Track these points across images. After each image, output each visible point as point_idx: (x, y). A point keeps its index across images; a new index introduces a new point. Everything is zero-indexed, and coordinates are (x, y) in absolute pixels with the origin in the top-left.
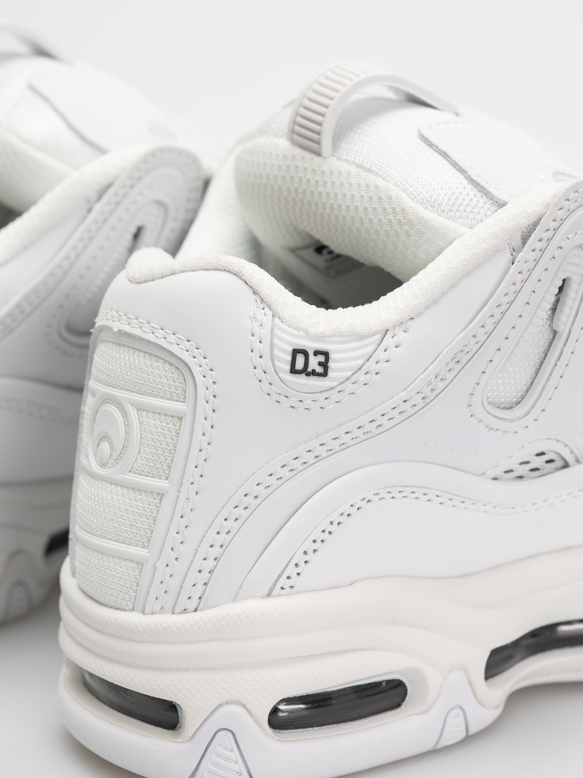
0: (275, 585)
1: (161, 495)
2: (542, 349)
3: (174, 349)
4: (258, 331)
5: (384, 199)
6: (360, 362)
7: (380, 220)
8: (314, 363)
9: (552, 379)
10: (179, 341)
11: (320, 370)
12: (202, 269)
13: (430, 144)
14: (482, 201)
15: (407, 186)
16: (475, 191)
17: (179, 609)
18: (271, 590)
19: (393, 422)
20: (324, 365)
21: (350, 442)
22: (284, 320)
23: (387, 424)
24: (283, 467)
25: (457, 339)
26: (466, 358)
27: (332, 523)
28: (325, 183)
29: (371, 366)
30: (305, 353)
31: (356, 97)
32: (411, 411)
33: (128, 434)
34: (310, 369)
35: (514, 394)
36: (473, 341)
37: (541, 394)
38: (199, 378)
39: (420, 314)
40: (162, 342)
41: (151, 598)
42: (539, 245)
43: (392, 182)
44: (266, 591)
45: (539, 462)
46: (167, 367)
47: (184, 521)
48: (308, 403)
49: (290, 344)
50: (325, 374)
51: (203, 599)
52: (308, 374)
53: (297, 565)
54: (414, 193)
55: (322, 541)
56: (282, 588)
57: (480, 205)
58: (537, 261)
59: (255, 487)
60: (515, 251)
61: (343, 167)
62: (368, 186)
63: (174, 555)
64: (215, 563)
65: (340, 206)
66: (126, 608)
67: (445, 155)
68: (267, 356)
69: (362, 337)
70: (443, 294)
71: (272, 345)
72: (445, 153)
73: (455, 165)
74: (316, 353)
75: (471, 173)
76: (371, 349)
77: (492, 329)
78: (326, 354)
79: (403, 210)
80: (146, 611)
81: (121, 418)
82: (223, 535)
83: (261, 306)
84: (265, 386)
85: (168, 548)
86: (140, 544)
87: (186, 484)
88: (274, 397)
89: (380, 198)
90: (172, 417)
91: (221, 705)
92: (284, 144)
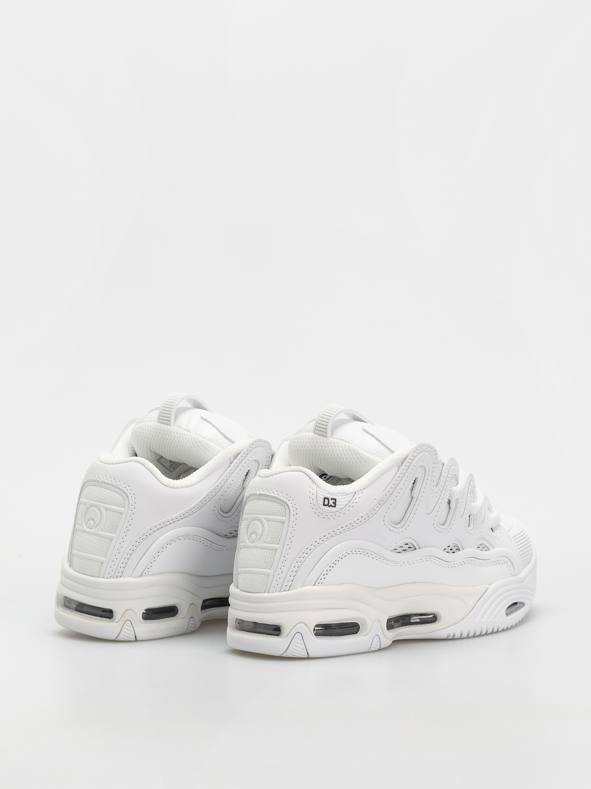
0: (316, 581)
1: (276, 550)
2: (408, 504)
3: (282, 498)
4: (312, 491)
5: (352, 450)
6: (347, 502)
7: (350, 458)
8: (331, 502)
9: (409, 519)
10: (283, 495)
11: (333, 505)
12: (290, 471)
13: (367, 432)
14: (387, 451)
15: (360, 445)
16: (384, 448)
17: (282, 590)
18: (315, 583)
19: (357, 525)
20: (335, 503)
21: (343, 531)
22: (320, 488)
23: (356, 525)
24: (320, 539)
25: (380, 496)
26: (383, 503)
27: (336, 560)
28: (329, 446)
29: (351, 504)
30: (328, 499)
31: (337, 418)
32: (364, 521)
33: (263, 530)
34: (330, 505)
35: (398, 519)
36: (385, 497)
37: (407, 519)
38: (291, 508)
39: (367, 487)
40: (277, 496)
41: (272, 587)
42: (408, 464)
43: (355, 444)
44: (313, 583)
45: (406, 547)
46: (279, 504)
47: (285, 558)
48: (329, 516)
49: (323, 496)
50: (335, 506)
51: (291, 586)
52: (329, 506)
53: (327, 571)
54: (363, 448)
55: (333, 567)
56: (319, 583)
57: (386, 452)
58: (407, 470)
59: (310, 546)
60: (399, 467)
61: (335, 440)
62: (345, 446)
63: (281, 571)
64: (296, 573)
65: (334, 454)
66: (262, 592)
67: (373, 436)
68: (315, 500)
69: (347, 494)
70: (375, 481)
71: (317, 496)
72: (373, 435)
73: (377, 439)
74: (332, 499)
75: (382, 441)
76: (351, 498)
77: (392, 493)
78: (335, 500)
79: (359, 453)
80: (270, 592)
81: (260, 524)
82: (299, 563)
83: (313, 483)
84: (314, 510)
85: (279, 568)
86: (268, 568)
87: (286, 545)
88: (318, 514)
89: (350, 450)
90: (281, 522)
91: (297, 624)
92: (311, 434)
